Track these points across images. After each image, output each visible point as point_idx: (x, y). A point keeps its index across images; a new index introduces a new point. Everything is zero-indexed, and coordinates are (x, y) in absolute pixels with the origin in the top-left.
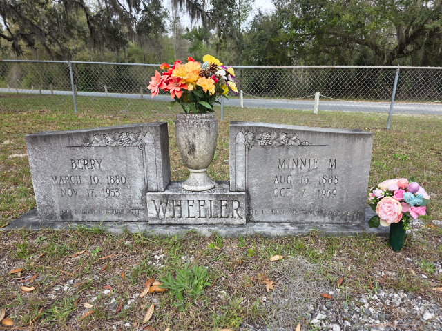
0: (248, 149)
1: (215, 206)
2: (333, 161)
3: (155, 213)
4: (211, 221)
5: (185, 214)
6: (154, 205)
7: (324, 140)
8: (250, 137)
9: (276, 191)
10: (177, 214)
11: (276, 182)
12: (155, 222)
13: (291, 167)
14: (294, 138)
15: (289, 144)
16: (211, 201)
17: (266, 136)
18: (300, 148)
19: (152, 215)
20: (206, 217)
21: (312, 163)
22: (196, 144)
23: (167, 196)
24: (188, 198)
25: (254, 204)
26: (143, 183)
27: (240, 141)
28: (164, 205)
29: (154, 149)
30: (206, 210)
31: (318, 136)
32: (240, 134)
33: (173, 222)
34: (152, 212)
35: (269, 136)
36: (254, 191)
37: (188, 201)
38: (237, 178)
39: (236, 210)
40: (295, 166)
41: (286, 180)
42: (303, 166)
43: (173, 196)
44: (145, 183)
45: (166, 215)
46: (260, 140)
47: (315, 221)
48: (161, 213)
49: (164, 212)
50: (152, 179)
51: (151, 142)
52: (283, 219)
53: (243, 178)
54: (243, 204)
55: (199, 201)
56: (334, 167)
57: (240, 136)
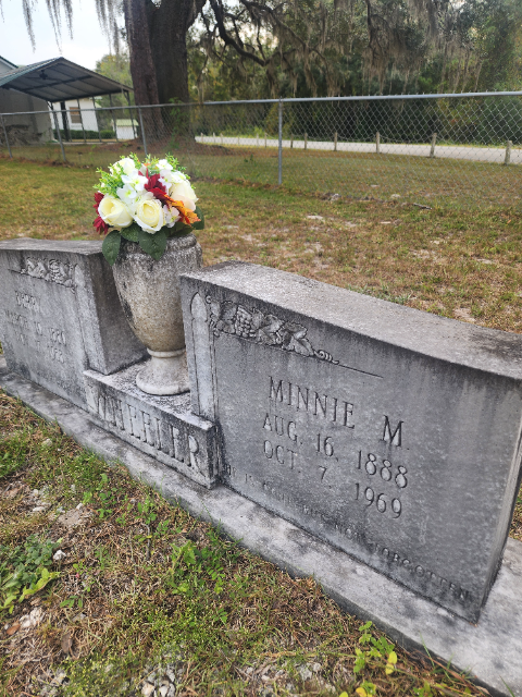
0: (213, 336)
1: (164, 434)
2: (394, 426)
3: (95, 408)
5: (128, 427)
6: (92, 395)
7: (371, 361)
8: (215, 310)
9: (267, 447)
10: (118, 422)
11: (267, 427)
12: (97, 422)
13: (294, 403)
14: (299, 335)
15: (290, 347)
16: (157, 419)
17: (244, 314)
18: (312, 364)
19: (93, 411)
20: (153, 445)
21: (340, 410)
22: (130, 301)
23: (103, 387)
24: (128, 400)
25: (231, 455)
27: (200, 314)
28: (102, 400)
29: (87, 297)
30: (152, 434)
31: (355, 346)
32: (198, 298)
33: (115, 432)
34: (91, 403)
35: (249, 317)
36: (229, 426)
37: (129, 406)
38: (201, 391)
39: (194, 454)
40: (302, 405)
41: (285, 431)
42: (319, 410)
44: (86, 353)
45: (107, 418)
46: (233, 321)
47: (348, 550)
48: (101, 412)
49: (104, 412)
50: (92, 349)
51: (82, 284)
52: (282, 511)
53: (210, 394)
54: (204, 449)
55: (143, 413)
56: (396, 441)
57: (198, 302)
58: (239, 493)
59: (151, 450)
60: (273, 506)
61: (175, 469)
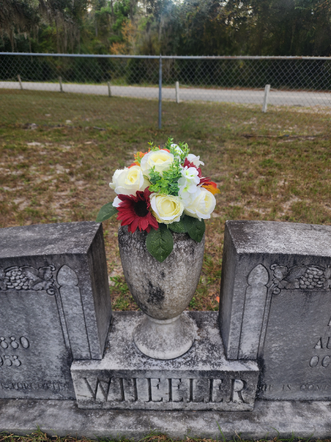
0: (271, 295)
1: (200, 388)
3: (89, 395)
4: (190, 405)
5: (143, 397)
6: (85, 385)
8: (279, 274)
9: (314, 360)
10: (127, 397)
11: (318, 347)
12: (90, 406)
16: (191, 380)
17: (314, 272)
19: (84, 398)
20: (182, 400)
22: (166, 287)
23: (109, 374)
24: (149, 375)
25: (270, 377)
26: (62, 348)
27: (259, 280)
28: (104, 385)
29: (78, 295)
30: (181, 392)
32: (259, 269)
33: (121, 406)
34: (82, 392)
35: (321, 272)
36: (274, 358)
37: (149, 379)
38: (243, 340)
39: (239, 392)
43: (120, 372)
44: (66, 348)
45: (109, 398)
46: (299, 279)
48: (100, 395)
49: (106, 394)
50: (79, 342)
51: (71, 283)
52: (316, 396)
53: (255, 340)
54: (253, 385)
55: (170, 380)
57: (260, 271)
58: (273, 400)
59: (177, 406)
60: (309, 396)
61: (210, 410)
